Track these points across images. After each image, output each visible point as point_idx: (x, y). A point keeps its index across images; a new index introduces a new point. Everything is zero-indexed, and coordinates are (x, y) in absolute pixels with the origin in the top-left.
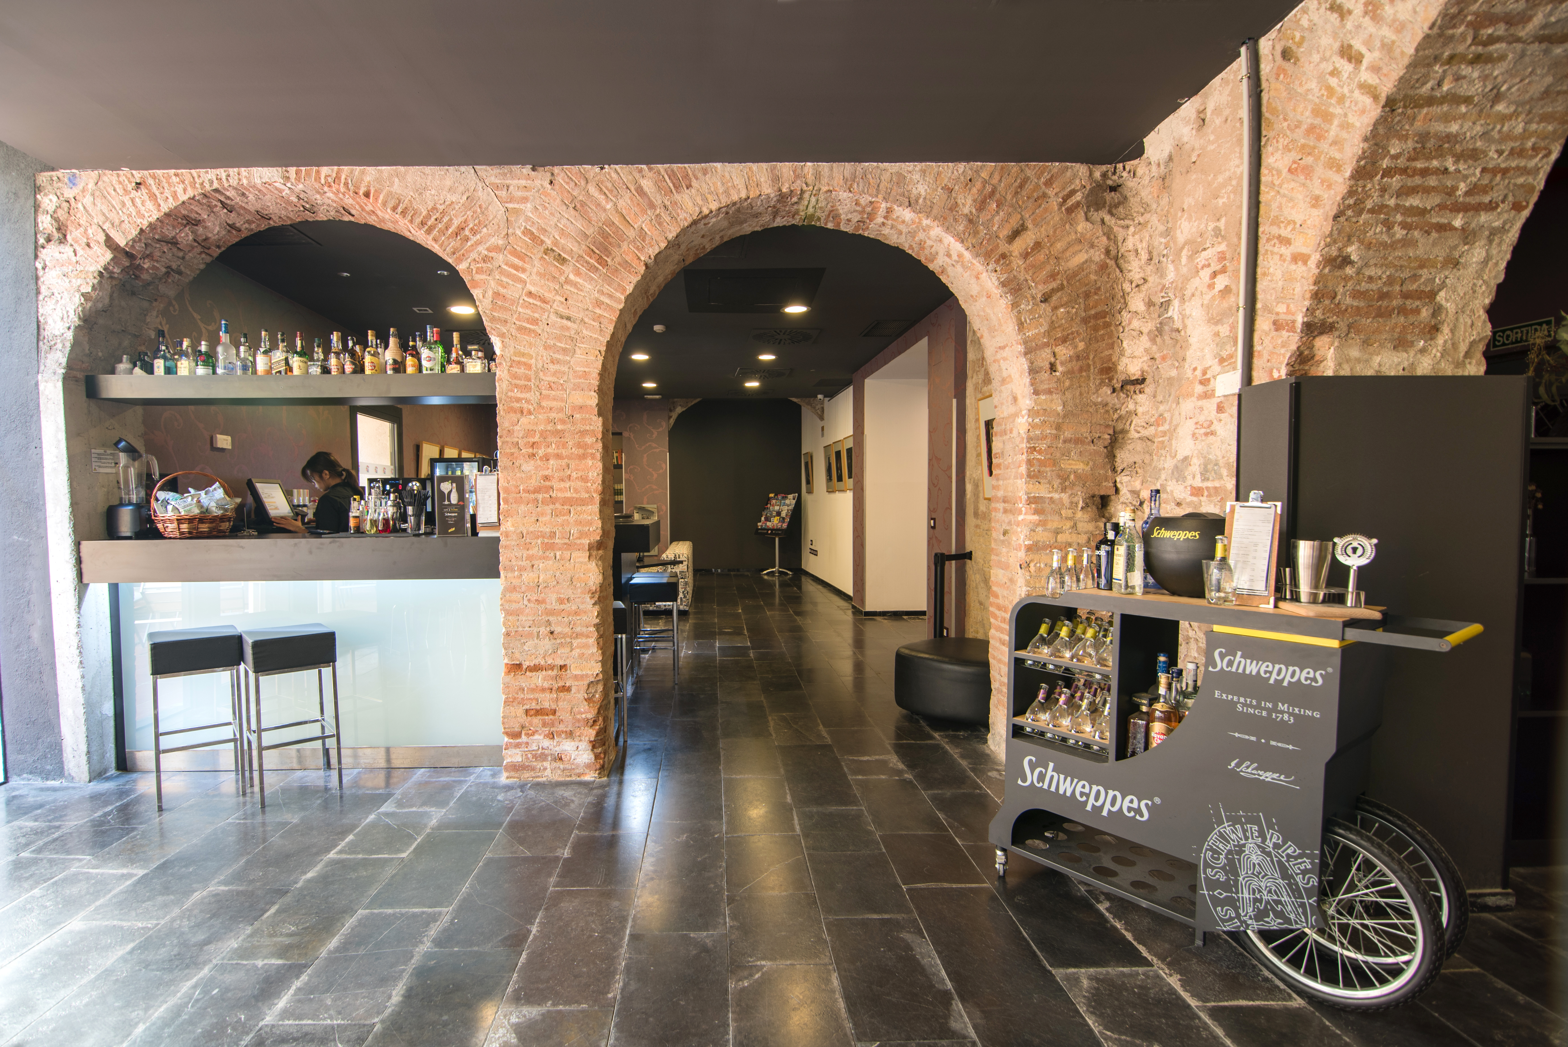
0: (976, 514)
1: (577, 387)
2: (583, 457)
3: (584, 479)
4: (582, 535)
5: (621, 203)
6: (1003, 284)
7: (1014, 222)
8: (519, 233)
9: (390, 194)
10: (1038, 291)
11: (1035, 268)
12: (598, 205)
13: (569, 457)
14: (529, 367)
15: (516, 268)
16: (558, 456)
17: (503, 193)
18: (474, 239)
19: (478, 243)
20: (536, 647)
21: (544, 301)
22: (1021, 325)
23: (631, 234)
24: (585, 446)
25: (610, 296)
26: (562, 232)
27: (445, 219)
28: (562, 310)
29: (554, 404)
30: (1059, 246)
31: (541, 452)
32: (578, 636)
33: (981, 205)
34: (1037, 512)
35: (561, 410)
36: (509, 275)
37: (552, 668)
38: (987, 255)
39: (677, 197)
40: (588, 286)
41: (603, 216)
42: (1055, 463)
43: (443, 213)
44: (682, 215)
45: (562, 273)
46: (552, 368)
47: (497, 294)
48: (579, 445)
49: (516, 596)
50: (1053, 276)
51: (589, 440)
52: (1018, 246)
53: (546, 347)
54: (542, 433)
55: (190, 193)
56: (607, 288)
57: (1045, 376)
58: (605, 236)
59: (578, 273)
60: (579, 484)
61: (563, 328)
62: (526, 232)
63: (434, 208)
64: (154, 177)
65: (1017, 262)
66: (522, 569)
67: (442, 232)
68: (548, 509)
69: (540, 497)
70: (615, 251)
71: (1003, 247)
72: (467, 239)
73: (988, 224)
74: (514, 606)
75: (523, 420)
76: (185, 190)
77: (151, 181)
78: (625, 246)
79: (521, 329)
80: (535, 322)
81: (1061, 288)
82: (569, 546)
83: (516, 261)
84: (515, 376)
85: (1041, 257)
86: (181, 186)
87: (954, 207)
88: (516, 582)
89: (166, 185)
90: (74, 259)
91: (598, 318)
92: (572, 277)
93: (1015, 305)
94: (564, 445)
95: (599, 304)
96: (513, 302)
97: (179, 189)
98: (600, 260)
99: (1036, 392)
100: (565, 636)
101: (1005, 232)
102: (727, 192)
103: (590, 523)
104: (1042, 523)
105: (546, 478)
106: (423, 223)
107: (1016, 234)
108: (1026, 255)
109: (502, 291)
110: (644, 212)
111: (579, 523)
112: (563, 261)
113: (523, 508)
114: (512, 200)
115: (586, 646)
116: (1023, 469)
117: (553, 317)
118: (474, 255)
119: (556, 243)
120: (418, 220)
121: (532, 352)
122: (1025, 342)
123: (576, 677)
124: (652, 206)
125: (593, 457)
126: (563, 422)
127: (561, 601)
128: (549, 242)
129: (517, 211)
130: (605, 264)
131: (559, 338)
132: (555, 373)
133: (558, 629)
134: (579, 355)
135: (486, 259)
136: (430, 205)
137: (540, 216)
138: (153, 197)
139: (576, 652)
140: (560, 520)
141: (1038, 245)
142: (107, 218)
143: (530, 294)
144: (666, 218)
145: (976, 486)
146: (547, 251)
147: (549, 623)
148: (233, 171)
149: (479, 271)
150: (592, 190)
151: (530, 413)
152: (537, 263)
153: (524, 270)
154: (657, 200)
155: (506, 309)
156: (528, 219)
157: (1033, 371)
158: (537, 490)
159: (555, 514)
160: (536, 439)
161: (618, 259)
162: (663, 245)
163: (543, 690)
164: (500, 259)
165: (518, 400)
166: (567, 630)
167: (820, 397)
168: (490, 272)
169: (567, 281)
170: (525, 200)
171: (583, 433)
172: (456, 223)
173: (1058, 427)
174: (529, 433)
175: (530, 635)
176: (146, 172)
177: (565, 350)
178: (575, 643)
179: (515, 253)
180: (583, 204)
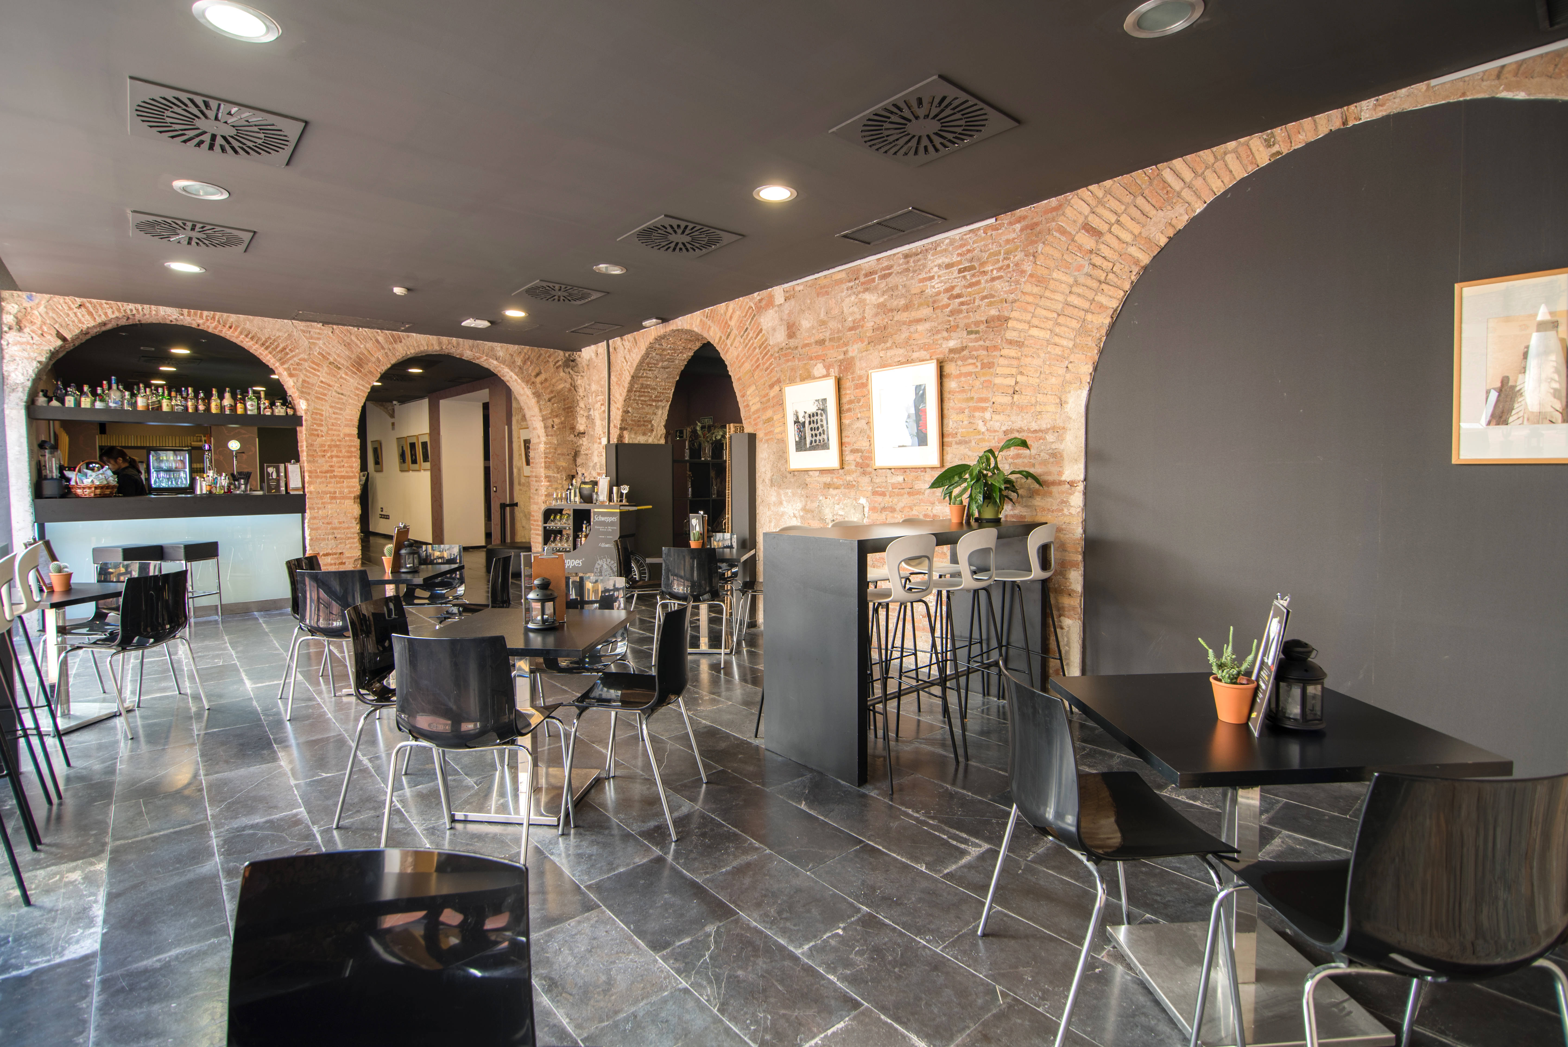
0: (519, 484)
1: (346, 425)
2: (350, 457)
3: (352, 467)
4: (350, 492)
5: (368, 346)
6: (534, 394)
7: (537, 370)
8: (316, 354)
9: (244, 329)
10: (547, 397)
11: (545, 388)
12: (357, 345)
13: (344, 457)
14: (322, 415)
15: (315, 369)
16: (338, 457)
17: (308, 335)
18: (291, 354)
19: (293, 356)
20: (327, 544)
21: (329, 385)
22: (541, 410)
23: (373, 360)
24: (352, 452)
25: (363, 386)
26: (338, 355)
27: (276, 344)
28: (338, 390)
29: (335, 433)
30: (554, 381)
31: (329, 455)
32: (349, 538)
33: (524, 363)
34: (549, 481)
35: (339, 435)
36: (311, 373)
37: (336, 554)
38: (527, 382)
39: (395, 346)
40: (352, 380)
41: (359, 351)
42: (554, 463)
43: (274, 340)
44: (398, 354)
45: (338, 374)
46: (334, 416)
47: (304, 381)
48: (348, 452)
49: (315, 521)
50: (552, 392)
51: (353, 449)
52: (539, 379)
53: (331, 407)
54: (329, 446)
55: (117, 314)
56: (361, 382)
57: (550, 429)
58: (361, 359)
59: (346, 374)
60: (349, 469)
61: (339, 398)
62: (319, 353)
63: (269, 338)
64: (91, 303)
65: (539, 386)
66: (319, 509)
67: (274, 349)
68: (333, 480)
69: (328, 475)
70: (365, 366)
71: (533, 379)
72: (287, 354)
73: (527, 370)
74: (315, 526)
75: (318, 439)
76: (113, 312)
77: (88, 305)
78: (370, 364)
79: (317, 398)
80: (325, 395)
81: (555, 396)
82: (344, 498)
83: (315, 366)
84: (314, 419)
85: (547, 384)
86: (110, 310)
87: (514, 362)
88: (316, 515)
89: (100, 309)
90: (31, 342)
91: (357, 395)
92: (343, 376)
93: (538, 402)
94: (341, 451)
95: (357, 389)
96: (313, 385)
97: (109, 312)
98: (358, 369)
99: (547, 436)
100: (342, 539)
101: (534, 374)
102: (418, 346)
103: (354, 487)
104: (551, 486)
105: (331, 466)
106: (263, 344)
107: (537, 375)
108: (542, 383)
109: (307, 379)
110: (379, 350)
111: (348, 487)
112: (339, 368)
113: (319, 480)
114: (312, 338)
115: (354, 543)
116: (543, 465)
117: (334, 393)
118: (291, 362)
119: (335, 360)
120: (260, 343)
121: (323, 408)
122: (542, 416)
123: (348, 558)
124: (383, 348)
125: (355, 457)
126: (340, 441)
127: (340, 523)
128: (331, 359)
129: (314, 344)
130: (360, 371)
131: (337, 403)
132: (335, 419)
133: (338, 536)
134: (348, 411)
135: (298, 364)
136: (267, 336)
137: (327, 347)
138: (90, 313)
139: (348, 546)
140: (339, 485)
141: (546, 380)
142: (57, 322)
143: (322, 382)
144: (390, 354)
145: (519, 470)
146: (330, 363)
147: (333, 533)
148: (146, 307)
149: (294, 369)
150: (353, 338)
151: (322, 436)
152: (325, 368)
153: (319, 371)
154: (386, 346)
155: (309, 388)
156: (320, 348)
157: (546, 427)
158: (327, 472)
159: (338, 483)
160: (326, 448)
161: (367, 370)
162: (389, 366)
163: (331, 564)
164: (306, 365)
165: (316, 430)
166: (343, 536)
167: (395, 402)
168: (301, 370)
169: (341, 377)
170: (319, 339)
171: (350, 446)
172: (282, 346)
173: (555, 449)
174: (322, 446)
175: (324, 539)
176: (85, 300)
177: (341, 409)
178: (347, 542)
179: (313, 362)
180: (349, 344)
